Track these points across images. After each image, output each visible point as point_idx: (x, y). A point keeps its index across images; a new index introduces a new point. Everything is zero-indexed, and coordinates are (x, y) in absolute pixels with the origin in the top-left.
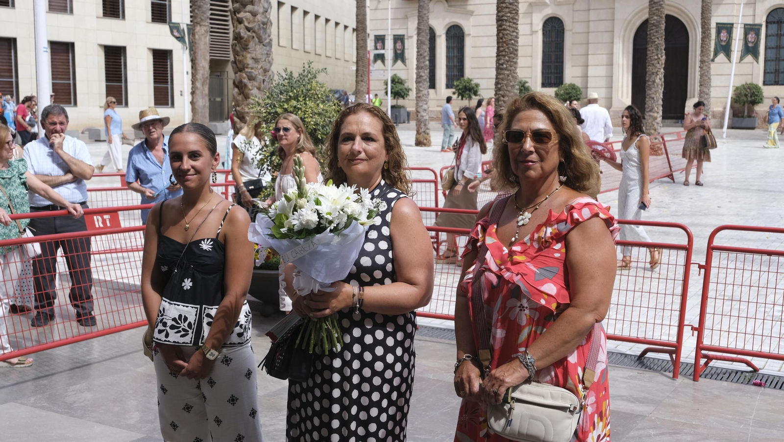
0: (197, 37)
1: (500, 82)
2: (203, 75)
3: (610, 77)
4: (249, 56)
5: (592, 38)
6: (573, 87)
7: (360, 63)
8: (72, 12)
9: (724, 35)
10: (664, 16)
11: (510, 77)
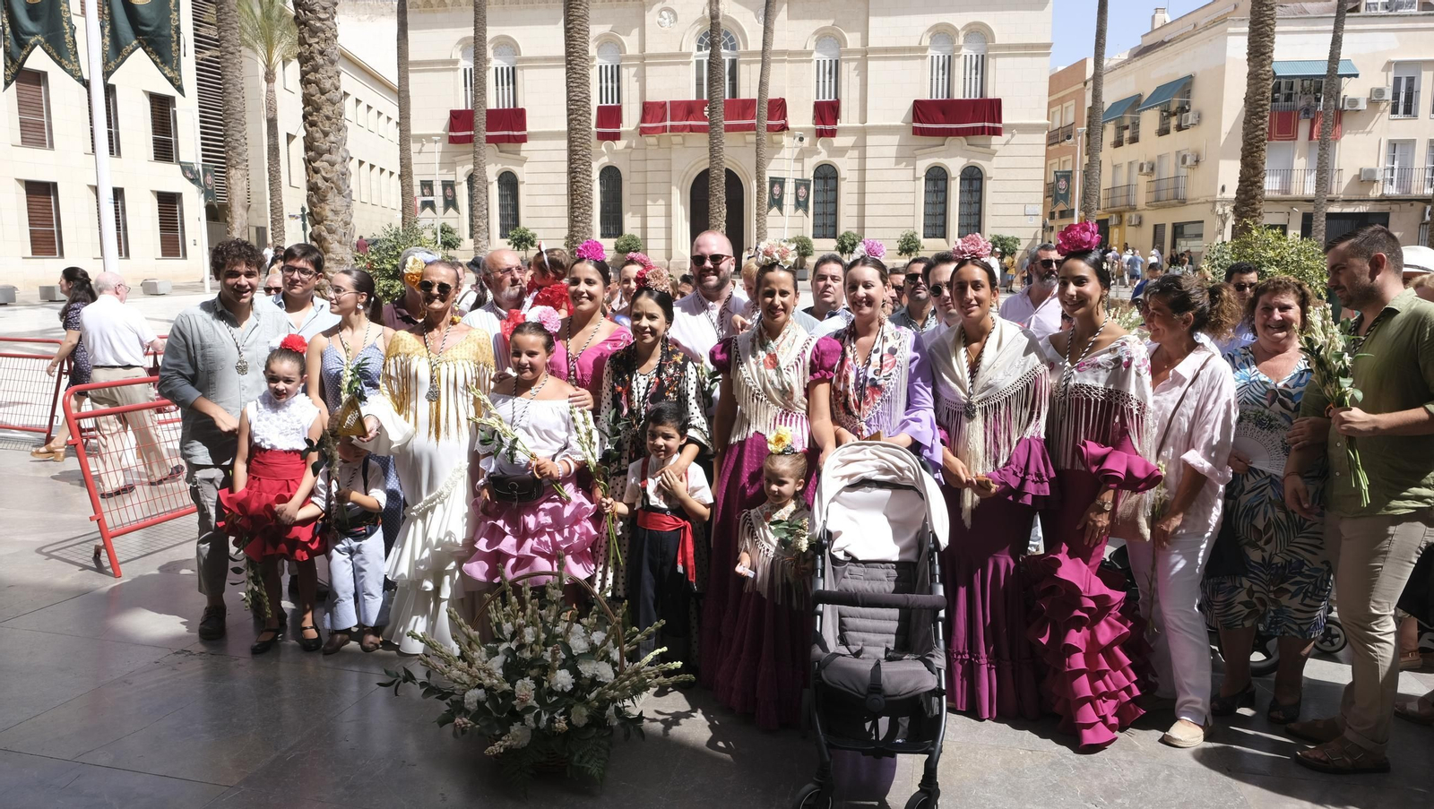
0: (232, 181)
2: (241, 224)
3: (669, 228)
4: (327, 207)
5: (650, 188)
6: (633, 238)
7: (407, 211)
8: (52, 146)
9: (776, 189)
10: (723, 170)
11: (586, 230)
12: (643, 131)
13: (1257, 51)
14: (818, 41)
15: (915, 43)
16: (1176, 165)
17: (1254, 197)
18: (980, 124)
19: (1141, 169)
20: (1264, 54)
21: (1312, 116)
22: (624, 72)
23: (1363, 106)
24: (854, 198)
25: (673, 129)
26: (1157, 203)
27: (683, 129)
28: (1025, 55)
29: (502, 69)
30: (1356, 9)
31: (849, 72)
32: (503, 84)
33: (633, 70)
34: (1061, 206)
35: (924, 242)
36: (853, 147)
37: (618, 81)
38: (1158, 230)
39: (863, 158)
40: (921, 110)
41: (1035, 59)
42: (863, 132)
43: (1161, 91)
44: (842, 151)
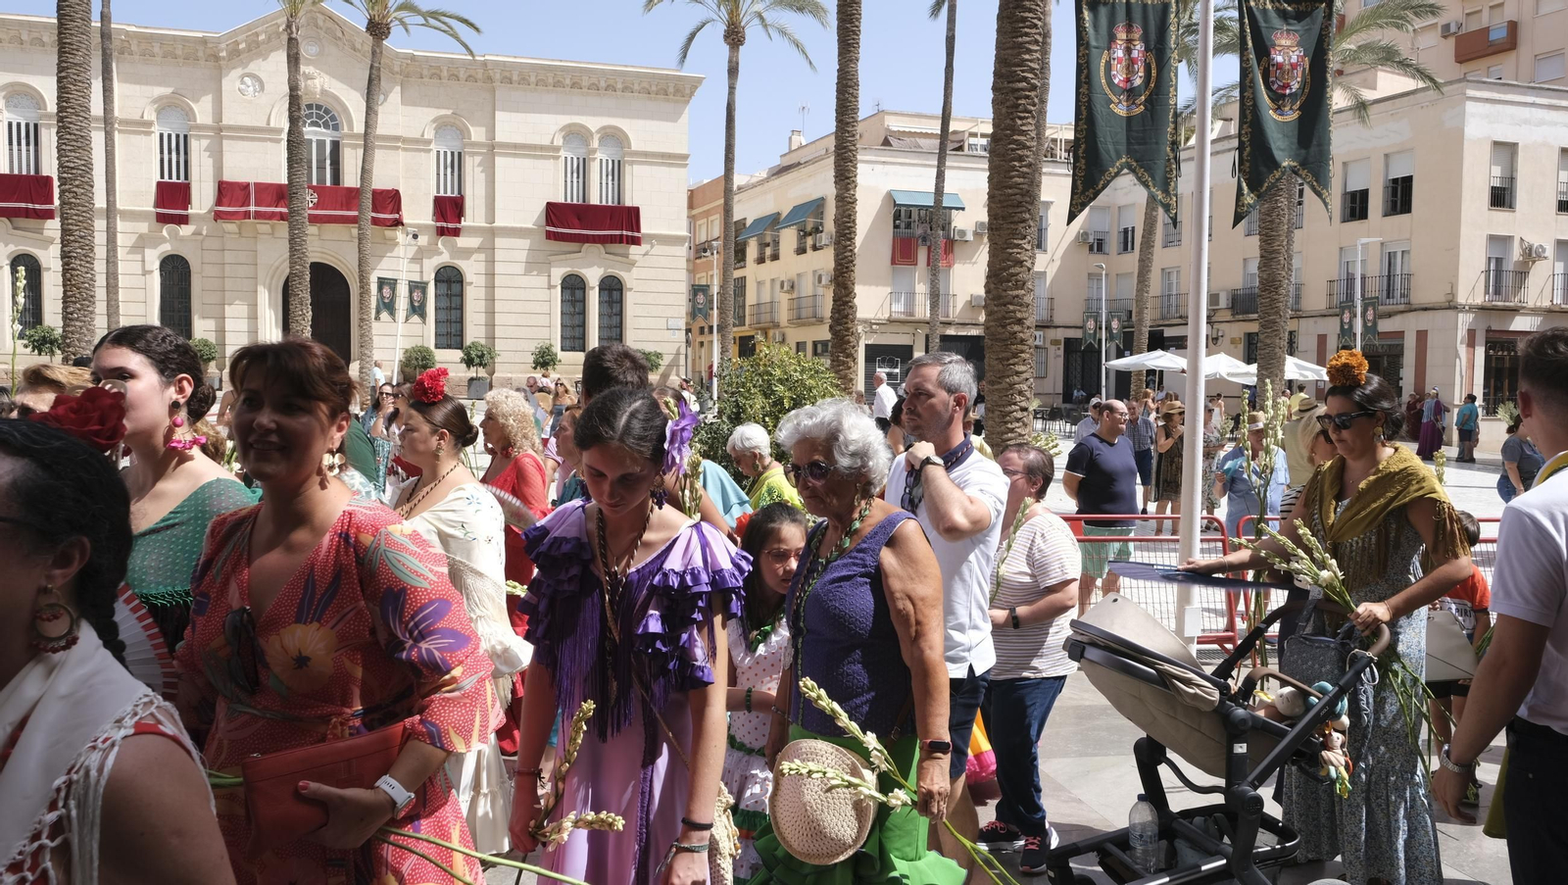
1: (70, 335)
5: (229, 284)
9: (386, 291)
10: (308, 266)
12: (218, 216)
13: (842, 175)
14: (437, 130)
15: (546, 142)
16: (814, 284)
17: (846, 317)
18: (618, 232)
19: (782, 287)
20: (848, 178)
21: (928, 243)
22: (194, 144)
23: (970, 237)
24: (482, 305)
25: (258, 215)
26: (798, 320)
27: (271, 216)
28: (663, 164)
29: (19, 125)
30: (960, 148)
31: (473, 167)
32: (19, 144)
33: (205, 143)
34: (700, 322)
35: (561, 355)
36: (479, 249)
37: (186, 153)
38: (800, 346)
39: (491, 262)
40: (555, 213)
41: (674, 170)
42: (491, 233)
43: (797, 210)
44: (467, 253)
